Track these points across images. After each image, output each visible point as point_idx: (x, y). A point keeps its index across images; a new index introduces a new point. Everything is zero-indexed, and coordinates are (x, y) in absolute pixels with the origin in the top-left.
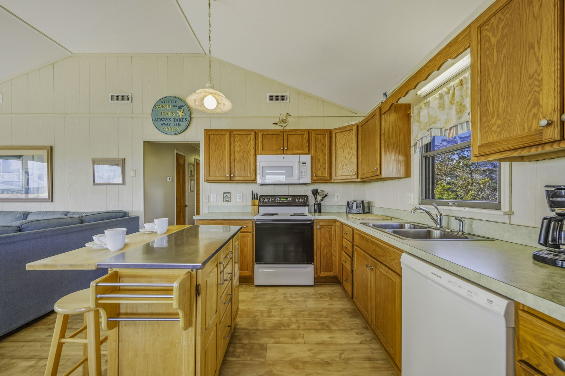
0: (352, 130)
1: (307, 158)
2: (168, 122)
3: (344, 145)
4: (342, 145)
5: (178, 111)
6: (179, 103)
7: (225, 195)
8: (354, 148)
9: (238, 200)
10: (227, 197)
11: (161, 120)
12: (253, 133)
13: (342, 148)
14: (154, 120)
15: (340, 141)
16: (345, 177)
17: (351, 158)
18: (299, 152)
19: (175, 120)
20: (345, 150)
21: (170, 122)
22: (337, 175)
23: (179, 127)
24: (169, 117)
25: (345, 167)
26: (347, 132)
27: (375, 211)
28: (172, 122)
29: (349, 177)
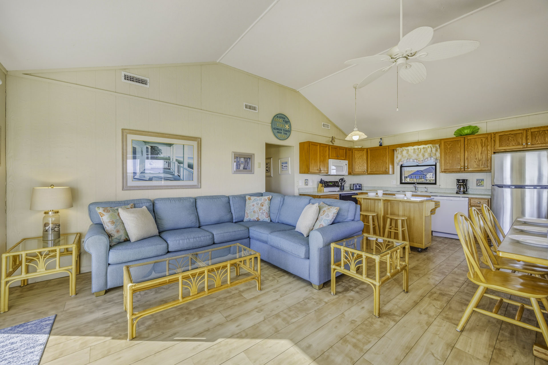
0: (364, 151)
1: (346, 162)
2: (280, 131)
3: (359, 157)
4: (358, 157)
5: (286, 125)
6: (286, 120)
7: (306, 181)
8: (365, 159)
9: (311, 184)
10: (306, 182)
11: (277, 129)
12: (328, 146)
13: (358, 158)
14: (273, 128)
15: (357, 155)
16: (360, 173)
17: (363, 163)
18: (343, 158)
19: (284, 130)
20: (360, 160)
21: (281, 132)
22: (356, 171)
23: (286, 135)
24: (281, 128)
25: (360, 168)
26: (361, 151)
27: (364, 188)
28: (282, 132)
29: (362, 173)
